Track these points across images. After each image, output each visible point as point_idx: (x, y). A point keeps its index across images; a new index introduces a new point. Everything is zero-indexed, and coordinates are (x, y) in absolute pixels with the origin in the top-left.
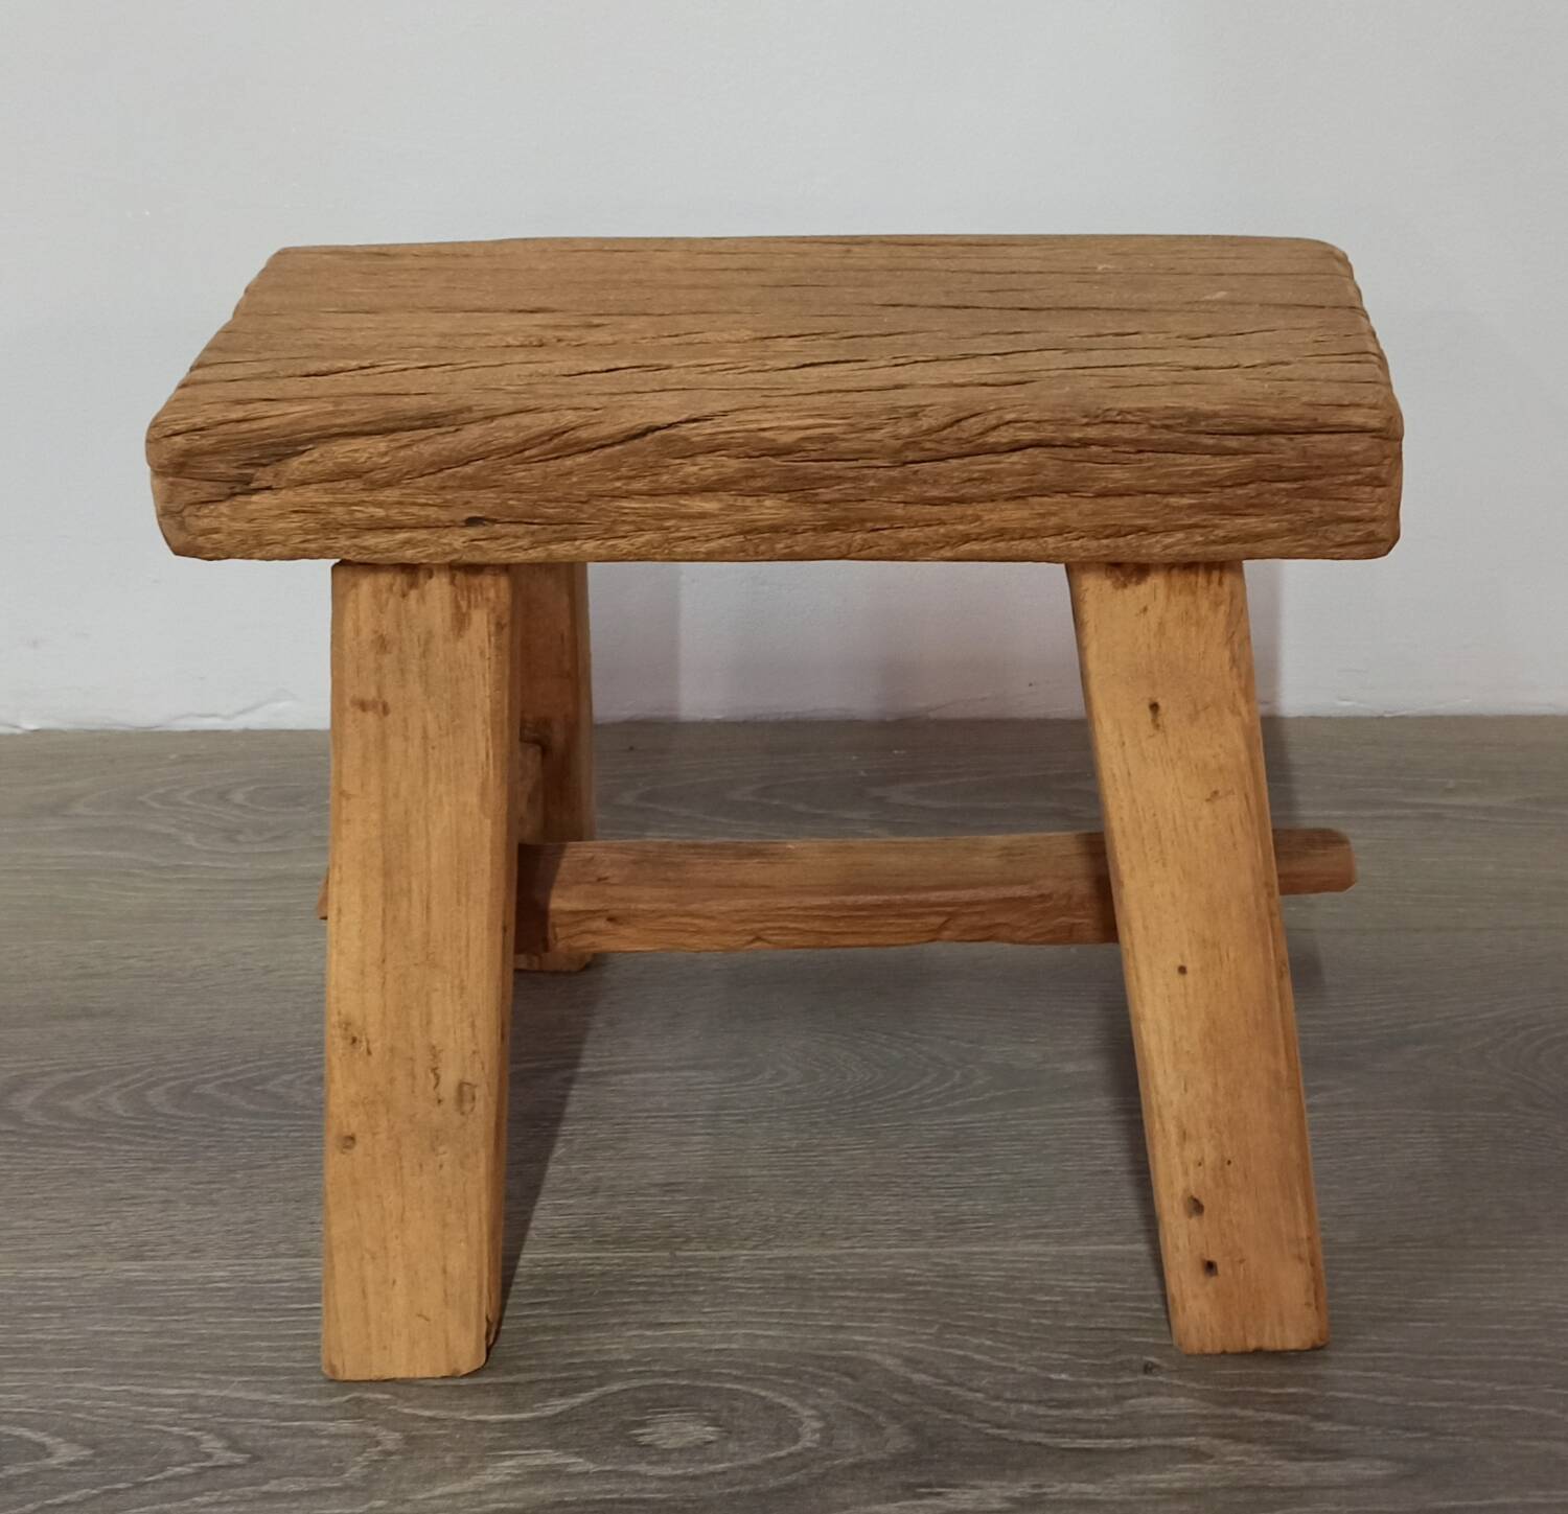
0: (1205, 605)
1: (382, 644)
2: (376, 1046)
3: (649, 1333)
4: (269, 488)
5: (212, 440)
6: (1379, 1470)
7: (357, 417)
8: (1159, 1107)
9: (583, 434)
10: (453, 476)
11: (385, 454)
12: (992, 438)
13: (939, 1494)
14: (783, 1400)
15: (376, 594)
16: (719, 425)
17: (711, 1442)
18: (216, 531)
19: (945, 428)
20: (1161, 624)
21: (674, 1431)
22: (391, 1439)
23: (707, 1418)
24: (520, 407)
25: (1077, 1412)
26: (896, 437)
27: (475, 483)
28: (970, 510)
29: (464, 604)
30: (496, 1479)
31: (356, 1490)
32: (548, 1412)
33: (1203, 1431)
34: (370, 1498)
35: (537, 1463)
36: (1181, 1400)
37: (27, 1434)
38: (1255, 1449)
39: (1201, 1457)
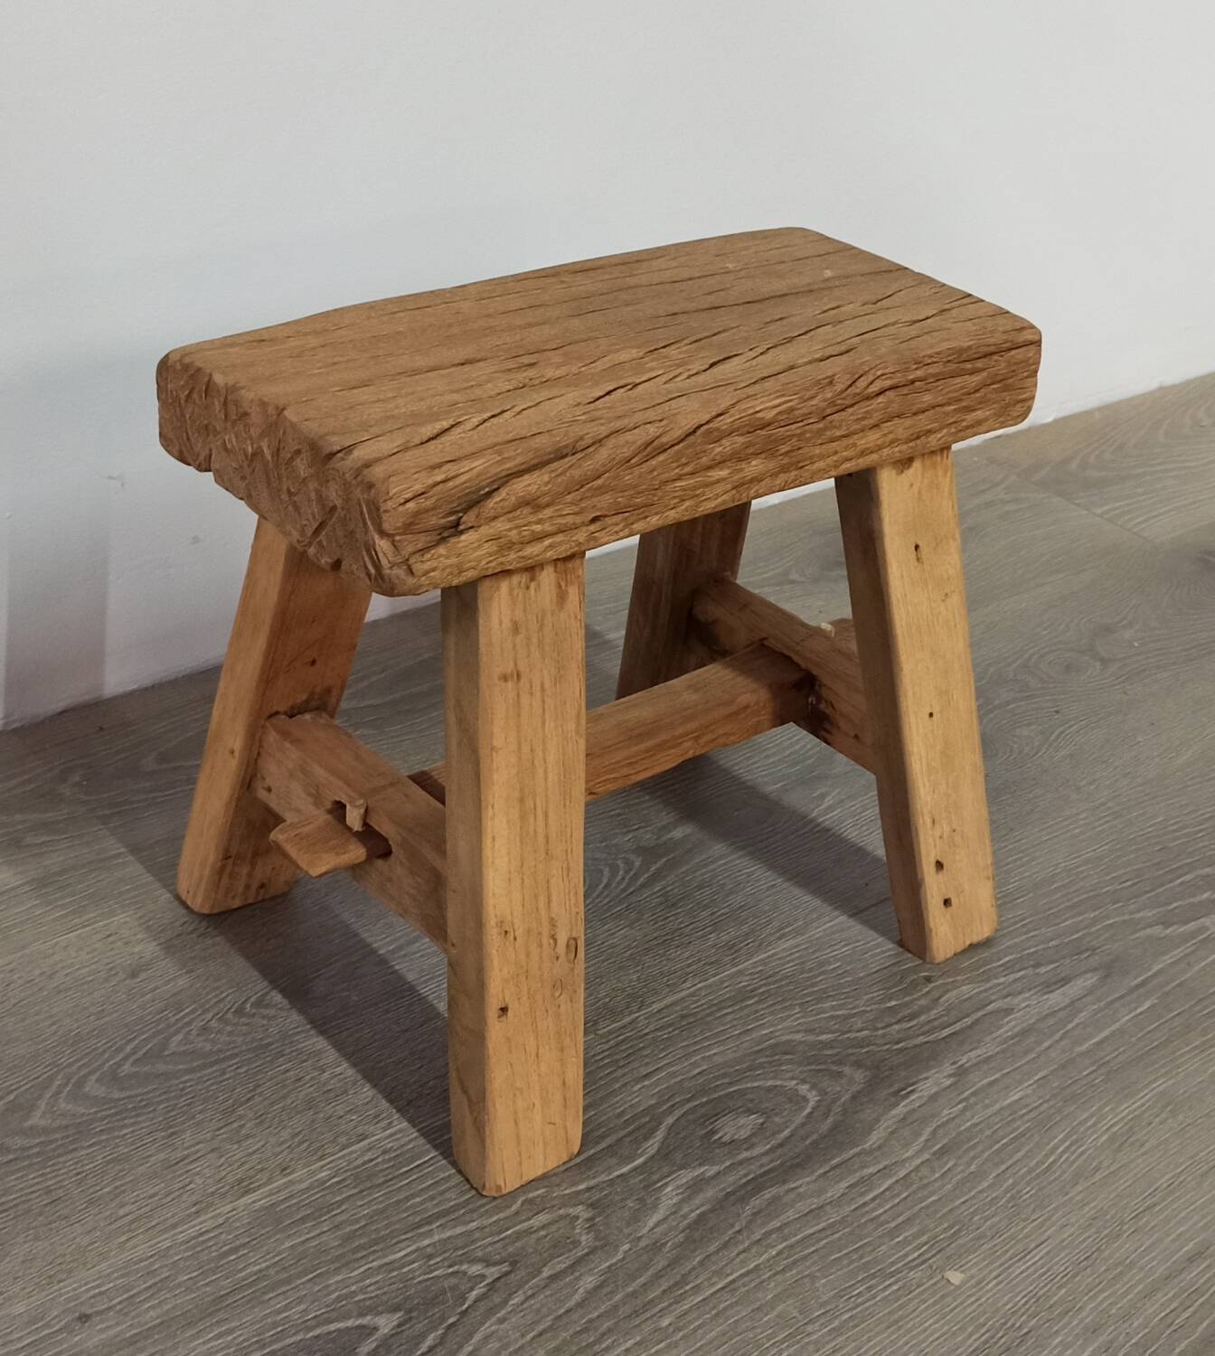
0: (940, 473)
1: (516, 629)
2: (519, 933)
3: (646, 1083)
4: (472, 527)
5: (433, 500)
6: (1090, 980)
7: (519, 460)
9: (664, 440)
10: (590, 488)
11: (549, 482)
12: (870, 390)
13: (913, 1091)
14: (770, 1083)
15: (511, 590)
16: (733, 415)
17: (762, 1124)
18: (434, 570)
19: (847, 389)
20: (919, 492)
21: (737, 1127)
22: (580, 1211)
23: (745, 1112)
25: (923, 1018)
26: (825, 400)
27: (601, 491)
28: (851, 441)
29: (563, 584)
30: (674, 1201)
31: (602, 1247)
32: (651, 1152)
33: (993, 998)
34: (616, 1248)
35: (684, 1180)
36: (964, 988)
37: (341, 1325)
38: (1027, 995)
39: (1009, 1011)
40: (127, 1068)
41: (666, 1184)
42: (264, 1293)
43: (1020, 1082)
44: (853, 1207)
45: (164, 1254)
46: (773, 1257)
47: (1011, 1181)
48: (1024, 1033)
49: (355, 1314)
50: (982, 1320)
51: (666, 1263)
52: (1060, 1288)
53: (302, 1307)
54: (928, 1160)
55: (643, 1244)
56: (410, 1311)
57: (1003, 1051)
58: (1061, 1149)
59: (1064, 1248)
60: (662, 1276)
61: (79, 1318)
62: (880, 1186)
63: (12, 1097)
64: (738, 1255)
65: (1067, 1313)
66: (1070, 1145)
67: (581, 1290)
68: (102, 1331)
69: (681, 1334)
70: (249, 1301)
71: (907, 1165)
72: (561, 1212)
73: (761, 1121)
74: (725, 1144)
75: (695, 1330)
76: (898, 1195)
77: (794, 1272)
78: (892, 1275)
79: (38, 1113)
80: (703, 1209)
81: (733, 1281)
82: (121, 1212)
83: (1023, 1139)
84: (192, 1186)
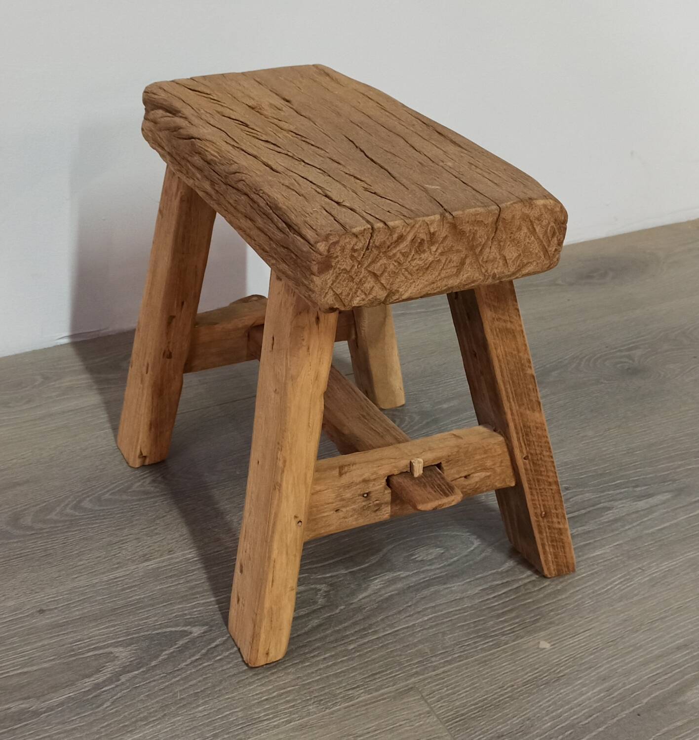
21: (427, 553)
22: (323, 587)
23: (434, 546)
30: (378, 587)
31: (328, 606)
32: (374, 562)
33: (603, 501)
34: (337, 607)
35: (387, 577)
36: (587, 494)
37: (173, 629)
38: (624, 501)
39: (609, 509)
40: (107, 496)
43: (604, 546)
44: (480, 600)
45: (94, 586)
46: (425, 621)
47: (580, 596)
48: (616, 521)
49: (182, 625)
50: (536, 666)
51: (361, 618)
52: (591, 654)
53: (156, 618)
54: (534, 581)
55: (352, 607)
56: (212, 626)
57: (598, 529)
58: (617, 583)
59: (600, 634)
60: (358, 624)
61: (39, 611)
62: (500, 591)
63: (44, 504)
64: (404, 618)
65: (590, 668)
66: (624, 581)
68: (48, 618)
69: (358, 654)
70: (129, 613)
71: (520, 582)
72: (313, 586)
73: (442, 552)
74: (417, 561)
75: (367, 653)
76: (509, 597)
77: (434, 629)
78: (491, 636)
79: (54, 513)
80: (393, 593)
81: (398, 630)
82: (79, 563)
83: (595, 575)
84: (120, 554)
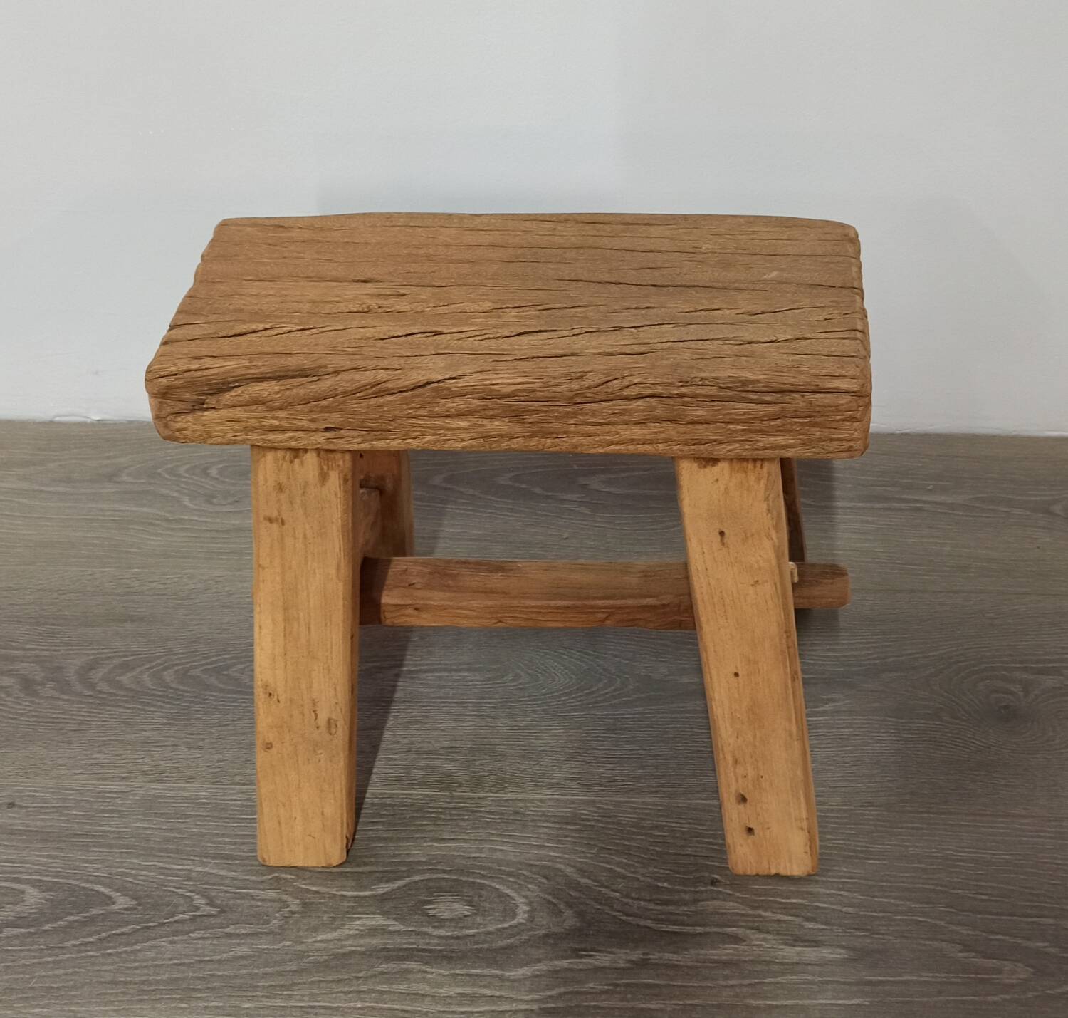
1: (280, 488)
2: (282, 698)
3: (436, 844)
4: (214, 408)
5: (181, 381)
7: (262, 370)
8: (722, 747)
9: (389, 385)
10: (316, 406)
11: (278, 392)
12: (626, 392)
13: (590, 956)
14: (508, 891)
15: (276, 460)
16: (468, 381)
17: (465, 916)
18: (185, 429)
19: (599, 385)
20: (726, 488)
21: (448, 907)
22: (294, 904)
23: (466, 901)
24: (355, 366)
25: (671, 908)
26: (570, 390)
27: (327, 409)
28: (613, 429)
29: (325, 467)
30: (350, 933)
31: (274, 934)
32: (379, 892)
33: (742, 924)
34: (282, 941)
35: (374, 923)
36: (731, 904)
37: (103, 890)
38: (770, 937)
39: (738, 941)
40: (197, 672)
41: (359, 918)
42: (94, 846)
43: (671, 998)
44: (443, 1010)
45: (82, 793)
46: (354, 1009)
48: (727, 964)
49: (115, 888)
51: (294, 969)
54: (533, 1010)
55: (298, 948)
56: (140, 904)
61: (10, 804)
62: (478, 1007)
64: (337, 993)
67: (232, 953)
68: (9, 818)
72: (285, 897)
73: (469, 914)
74: (426, 915)
80: (359, 949)
82: (94, 756)
